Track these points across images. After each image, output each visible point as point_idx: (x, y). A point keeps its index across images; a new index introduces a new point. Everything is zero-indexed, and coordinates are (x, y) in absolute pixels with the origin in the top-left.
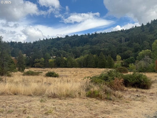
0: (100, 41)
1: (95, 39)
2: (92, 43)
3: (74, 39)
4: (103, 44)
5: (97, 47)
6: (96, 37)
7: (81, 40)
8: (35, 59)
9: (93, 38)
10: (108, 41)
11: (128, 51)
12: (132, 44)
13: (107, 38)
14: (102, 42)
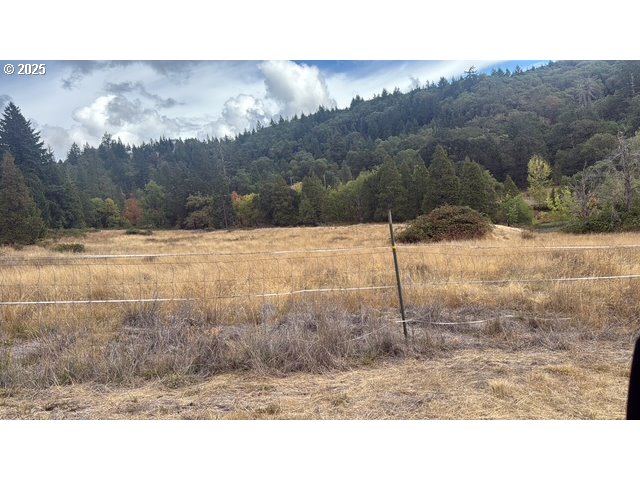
0: (484, 107)
1: (466, 97)
2: (450, 119)
3: (381, 109)
4: (499, 117)
6: (469, 91)
7: (411, 109)
8: (191, 196)
9: (455, 98)
10: (523, 102)
11: (596, 135)
12: (627, 105)
13: (520, 89)
14: (494, 107)
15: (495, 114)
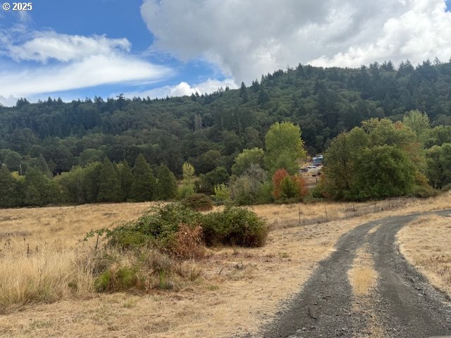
0: (134, 123)
1: (119, 114)
2: (110, 128)
3: (49, 113)
4: (145, 131)
5: (126, 139)
6: (121, 110)
7: (75, 116)
9: (112, 113)
10: (158, 123)
11: (211, 151)
12: (220, 134)
13: (155, 114)
14: (140, 124)
15: (141, 129)
